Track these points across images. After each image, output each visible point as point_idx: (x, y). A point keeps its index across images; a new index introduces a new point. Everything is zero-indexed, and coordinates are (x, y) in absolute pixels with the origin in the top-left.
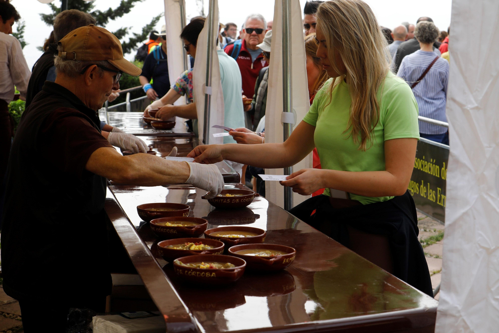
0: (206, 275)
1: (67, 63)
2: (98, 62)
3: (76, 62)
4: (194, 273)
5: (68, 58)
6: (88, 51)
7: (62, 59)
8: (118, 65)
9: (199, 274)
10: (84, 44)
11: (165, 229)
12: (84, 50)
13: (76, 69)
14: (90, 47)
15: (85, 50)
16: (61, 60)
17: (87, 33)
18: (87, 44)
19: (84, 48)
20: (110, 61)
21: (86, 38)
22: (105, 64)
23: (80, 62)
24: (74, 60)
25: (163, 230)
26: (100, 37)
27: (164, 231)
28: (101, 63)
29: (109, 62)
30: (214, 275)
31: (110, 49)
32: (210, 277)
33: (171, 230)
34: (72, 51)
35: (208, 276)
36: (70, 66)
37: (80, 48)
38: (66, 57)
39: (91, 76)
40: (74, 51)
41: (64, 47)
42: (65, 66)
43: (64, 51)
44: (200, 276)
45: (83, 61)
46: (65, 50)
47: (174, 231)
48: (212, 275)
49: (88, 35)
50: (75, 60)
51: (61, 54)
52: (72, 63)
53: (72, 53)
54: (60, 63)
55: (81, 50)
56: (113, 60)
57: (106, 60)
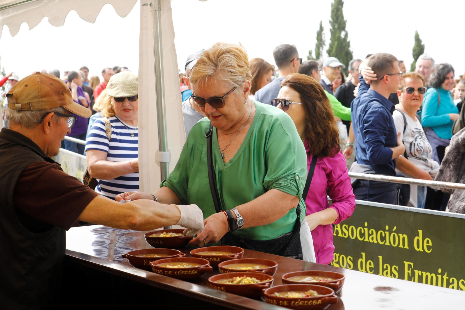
0: (313, 303)
1: (23, 114)
2: (54, 110)
3: (33, 113)
4: (302, 303)
5: (24, 110)
6: (43, 99)
7: (17, 111)
8: (72, 109)
9: (307, 303)
10: (39, 93)
11: (186, 271)
12: (39, 100)
13: (34, 119)
14: (45, 96)
15: (41, 99)
16: (15, 112)
17: (38, 82)
18: (41, 93)
19: (39, 97)
20: (64, 106)
21: (39, 87)
22: (60, 110)
23: (36, 112)
24: (30, 111)
25: (183, 272)
26: (51, 84)
27: (185, 273)
28: (57, 110)
29: (63, 108)
30: (320, 302)
31: (63, 94)
32: (316, 304)
33: (193, 271)
34: (27, 102)
35: (315, 303)
36: (27, 117)
37: (35, 97)
38: (22, 109)
39: (49, 124)
40: (29, 101)
41: (17, 99)
42: (21, 117)
43: (17, 103)
44: (307, 305)
45: (40, 110)
46: (19, 101)
47: (195, 272)
48: (318, 303)
49: (39, 83)
50: (32, 111)
51: (15, 106)
52: (28, 114)
53: (27, 103)
54: (15, 115)
55: (36, 100)
56: (66, 105)
57: (61, 107)
